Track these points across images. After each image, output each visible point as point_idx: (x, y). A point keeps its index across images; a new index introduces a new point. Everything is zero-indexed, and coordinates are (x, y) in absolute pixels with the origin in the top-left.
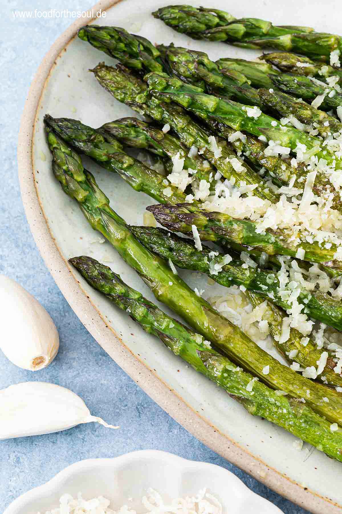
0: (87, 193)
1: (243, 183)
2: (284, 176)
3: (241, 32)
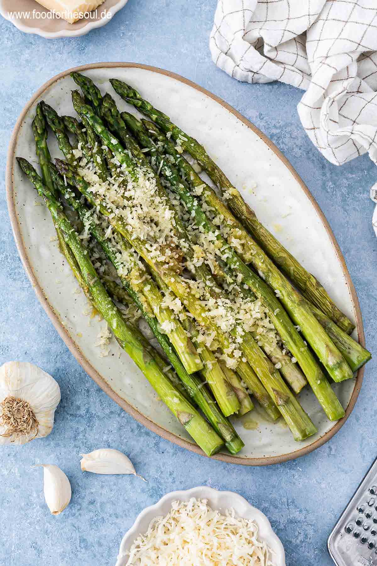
0: (40, 139)
1: (97, 168)
2: (113, 174)
3: (139, 105)
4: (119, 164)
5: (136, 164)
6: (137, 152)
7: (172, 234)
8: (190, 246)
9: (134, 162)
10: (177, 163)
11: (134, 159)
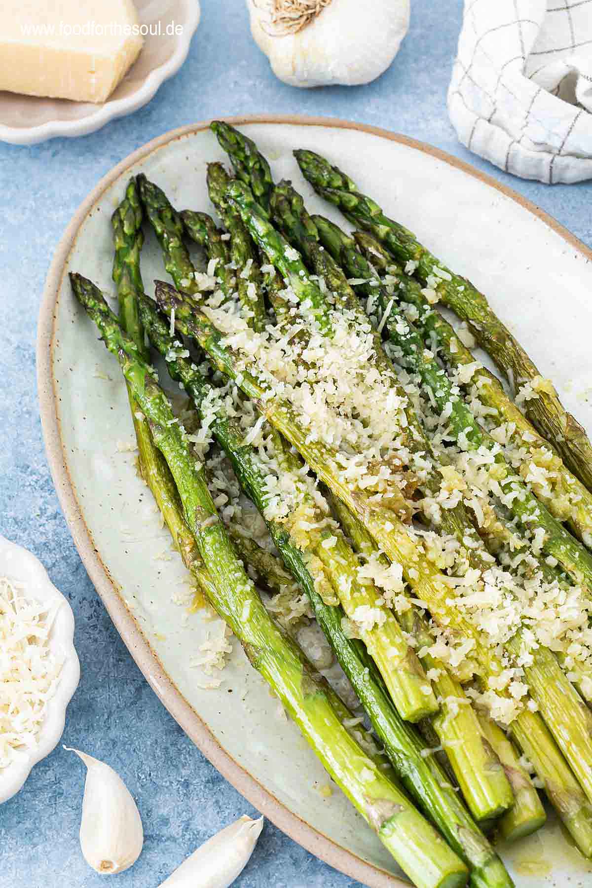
0: (125, 246)
1: (246, 308)
2: (279, 318)
3: (352, 204)
4: (295, 300)
5: (334, 305)
6: (339, 282)
7: (398, 444)
8: (433, 468)
9: (330, 300)
10: (421, 319)
11: (329, 294)
